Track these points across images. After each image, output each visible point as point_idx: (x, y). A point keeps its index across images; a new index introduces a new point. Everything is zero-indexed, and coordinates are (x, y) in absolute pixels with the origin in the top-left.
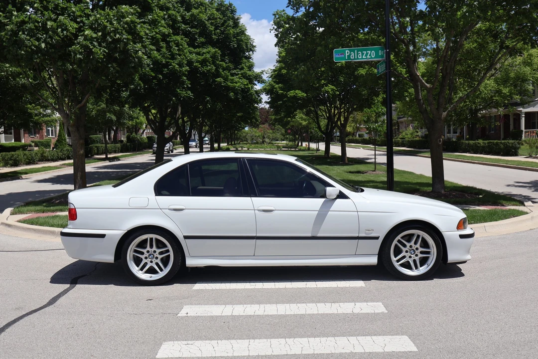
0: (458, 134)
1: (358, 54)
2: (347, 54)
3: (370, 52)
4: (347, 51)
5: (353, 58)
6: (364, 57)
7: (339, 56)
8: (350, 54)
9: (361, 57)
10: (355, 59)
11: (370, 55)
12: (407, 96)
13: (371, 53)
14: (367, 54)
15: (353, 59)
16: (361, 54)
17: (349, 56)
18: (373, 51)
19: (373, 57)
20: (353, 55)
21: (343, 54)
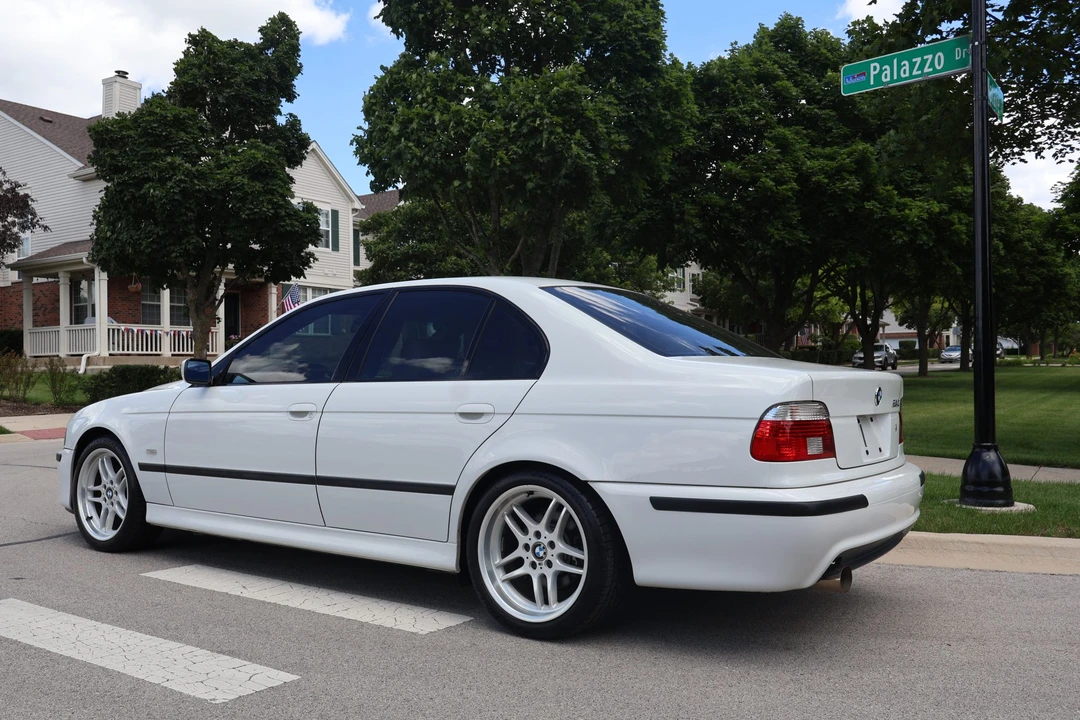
1: (899, 67)
2: (873, 73)
3: (930, 57)
4: (873, 66)
5: (888, 79)
6: (915, 73)
7: (853, 81)
8: (881, 71)
9: (907, 74)
10: (892, 81)
11: (932, 65)
13: (933, 59)
14: (923, 63)
15: (888, 83)
16: (907, 68)
17: (878, 77)
18: (940, 54)
19: (938, 68)
20: (888, 72)
21: (864, 74)
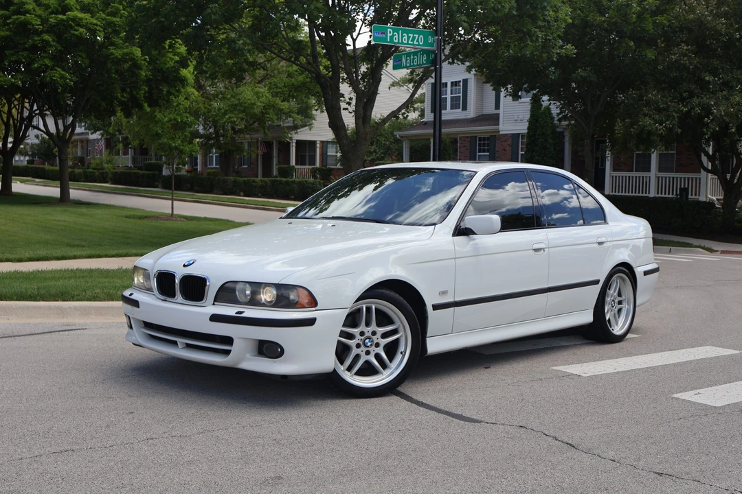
2: (389, 35)
3: (417, 36)
4: (389, 30)
5: (397, 41)
6: (410, 42)
7: (379, 36)
8: (393, 35)
9: (406, 42)
10: (399, 43)
11: (418, 41)
13: (418, 38)
14: (414, 38)
15: (397, 43)
16: (406, 37)
17: (392, 37)
18: (421, 36)
19: (421, 44)
20: (397, 36)
21: (384, 33)
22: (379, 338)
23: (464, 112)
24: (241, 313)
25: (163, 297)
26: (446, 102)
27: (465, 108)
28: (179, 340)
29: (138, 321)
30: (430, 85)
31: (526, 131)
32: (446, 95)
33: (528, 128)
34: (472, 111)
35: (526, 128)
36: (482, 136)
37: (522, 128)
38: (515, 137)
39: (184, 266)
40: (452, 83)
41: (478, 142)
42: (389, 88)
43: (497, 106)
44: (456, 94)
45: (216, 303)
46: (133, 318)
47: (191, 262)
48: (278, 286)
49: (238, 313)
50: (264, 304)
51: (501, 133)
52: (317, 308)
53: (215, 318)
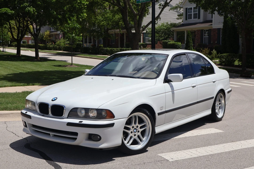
0: (92, 44)
12: (80, 18)
22: (139, 129)
23: (199, 20)
24: (81, 122)
25: (42, 114)
26: (192, 16)
27: (199, 18)
28: (51, 133)
29: (29, 124)
30: (185, 9)
31: (222, 27)
32: (192, 13)
33: (223, 26)
34: (202, 19)
35: (222, 26)
36: (206, 29)
37: (221, 26)
38: (219, 29)
39: (52, 100)
40: (194, 8)
41: (204, 32)
42: (169, 10)
43: (212, 18)
44: (195, 12)
45: (68, 117)
46: (28, 123)
47: (55, 99)
48: (97, 110)
49: (80, 122)
50: (91, 118)
51: (213, 28)
52: (115, 119)
53: (69, 124)
